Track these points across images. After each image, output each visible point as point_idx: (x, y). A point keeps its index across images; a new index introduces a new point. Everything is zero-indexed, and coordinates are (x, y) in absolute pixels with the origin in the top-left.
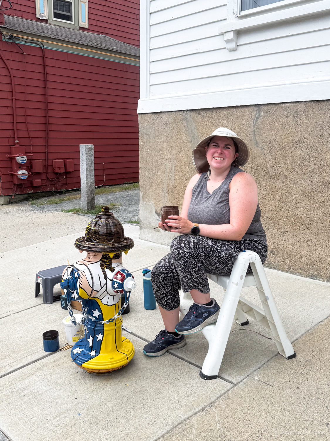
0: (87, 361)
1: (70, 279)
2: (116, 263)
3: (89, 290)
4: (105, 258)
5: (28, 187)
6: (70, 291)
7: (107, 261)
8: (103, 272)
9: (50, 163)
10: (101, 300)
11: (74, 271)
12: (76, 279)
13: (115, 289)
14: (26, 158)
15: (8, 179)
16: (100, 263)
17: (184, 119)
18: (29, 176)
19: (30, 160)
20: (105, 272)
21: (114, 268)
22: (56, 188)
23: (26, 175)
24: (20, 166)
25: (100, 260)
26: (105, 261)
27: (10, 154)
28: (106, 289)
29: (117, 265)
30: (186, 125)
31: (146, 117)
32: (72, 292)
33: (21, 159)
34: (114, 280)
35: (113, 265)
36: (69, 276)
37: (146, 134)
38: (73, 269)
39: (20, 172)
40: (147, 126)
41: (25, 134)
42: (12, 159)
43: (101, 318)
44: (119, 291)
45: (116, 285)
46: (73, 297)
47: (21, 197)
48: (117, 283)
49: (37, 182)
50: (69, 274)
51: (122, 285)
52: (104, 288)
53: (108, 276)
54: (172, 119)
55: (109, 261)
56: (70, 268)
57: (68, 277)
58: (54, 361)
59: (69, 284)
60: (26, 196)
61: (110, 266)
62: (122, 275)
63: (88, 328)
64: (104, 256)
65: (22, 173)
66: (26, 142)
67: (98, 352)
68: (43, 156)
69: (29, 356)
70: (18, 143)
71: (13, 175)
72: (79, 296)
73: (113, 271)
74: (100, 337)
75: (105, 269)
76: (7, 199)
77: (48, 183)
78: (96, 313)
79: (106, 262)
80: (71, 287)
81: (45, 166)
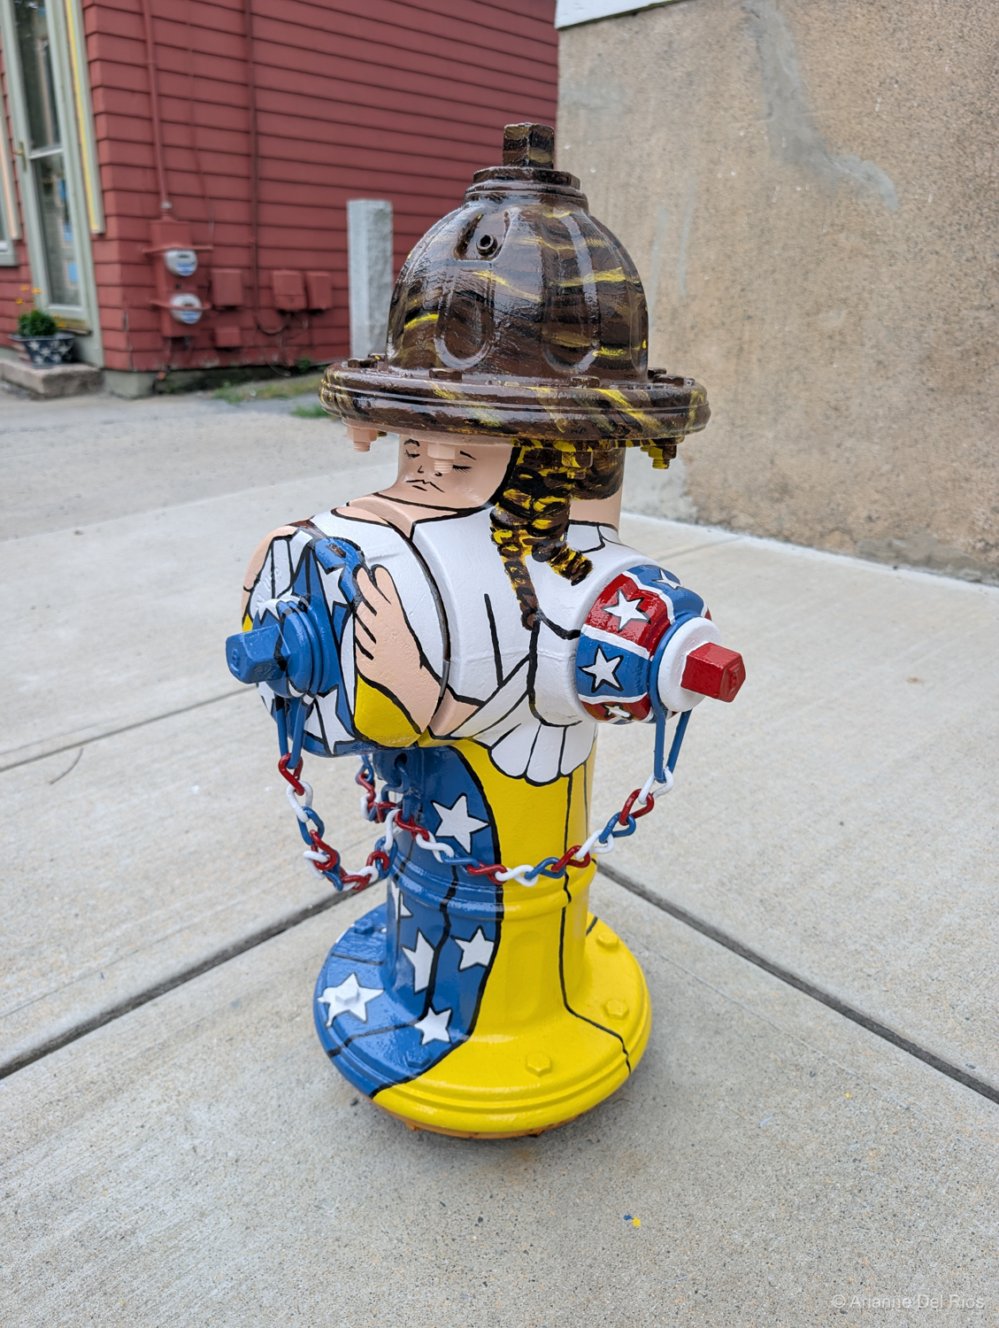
0: (407, 1080)
1: (292, 617)
2: (593, 524)
3: (420, 694)
4: (524, 487)
5: (203, 349)
6: (295, 693)
7: (539, 506)
8: (513, 576)
9: (263, 279)
10: (490, 749)
11: (316, 559)
12: (331, 618)
13: (594, 691)
14: (192, 257)
15: (147, 320)
16: (492, 517)
17: (747, 20)
18: (205, 316)
19: (205, 266)
20: (526, 577)
21: (585, 557)
22: (283, 356)
23: (197, 310)
24: (179, 283)
25: (493, 501)
26: (526, 505)
27: (148, 242)
28: (530, 692)
29: (601, 538)
30: (754, 44)
31: (590, 37)
32: (308, 700)
33: (179, 259)
34: (591, 632)
35: (577, 540)
36: (288, 597)
37: (585, 106)
38: (309, 550)
39: (178, 301)
40: (592, 72)
41: (188, 184)
42: (153, 260)
43: (488, 849)
44: (622, 706)
45: (603, 669)
46: (318, 734)
47: (185, 378)
48: (610, 652)
49: (228, 334)
50: (283, 580)
51: (644, 672)
52: (519, 683)
53: (546, 605)
54: (694, 30)
55: (549, 507)
56: (289, 538)
57: (275, 601)
58: (235, 1004)
59: (286, 651)
60: (198, 374)
61: (558, 545)
62: (645, 601)
63: (408, 897)
64: (523, 470)
65: (184, 304)
66: (194, 209)
67: (465, 1024)
68: (242, 257)
69: (122, 964)
70: (170, 212)
71: (156, 309)
72: (353, 730)
73: (583, 577)
74: (476, 951)
75: (527, 559)
76: (147, 381)
77: (261, 341)
78: (458, 822)
79: (533, 515)
80: (300, 671)
81: (250, 289)
